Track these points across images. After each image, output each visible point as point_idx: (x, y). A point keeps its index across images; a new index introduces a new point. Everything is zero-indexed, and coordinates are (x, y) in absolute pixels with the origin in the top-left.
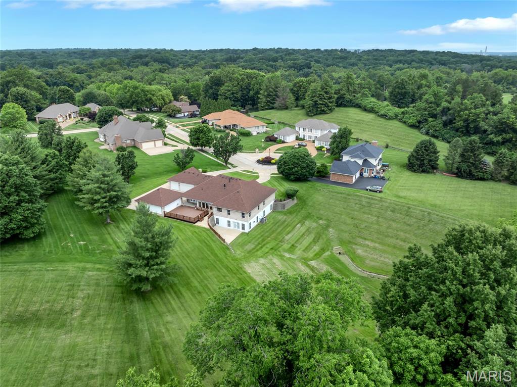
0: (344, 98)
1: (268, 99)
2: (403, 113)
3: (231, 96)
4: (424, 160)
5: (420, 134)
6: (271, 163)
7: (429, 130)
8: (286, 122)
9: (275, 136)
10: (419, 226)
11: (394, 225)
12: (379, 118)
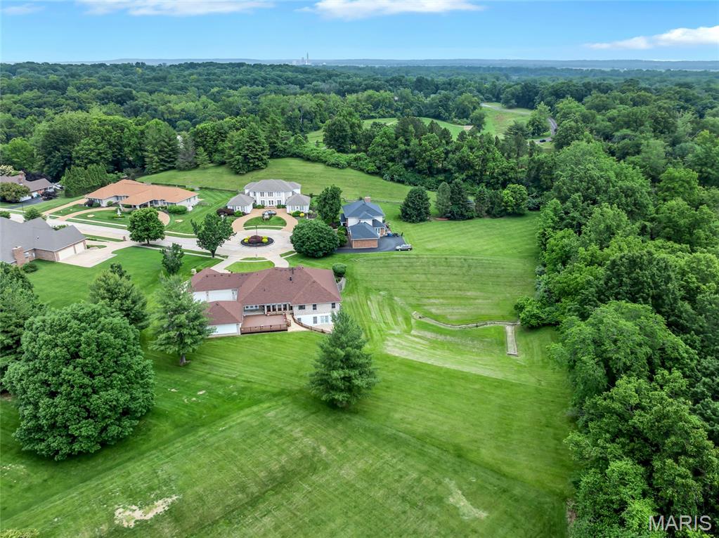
0: (276, 147)
1: (161, 157)
2: (356, 159)
3: (99, 158)
4: (420, 209)
5: (385, 182)
6: (262, 242)
7: (393, 176)
8: (211, 187)
9: (229, 207)
10: (463, 274)
11: (443, 278)
12: (330, 168)
